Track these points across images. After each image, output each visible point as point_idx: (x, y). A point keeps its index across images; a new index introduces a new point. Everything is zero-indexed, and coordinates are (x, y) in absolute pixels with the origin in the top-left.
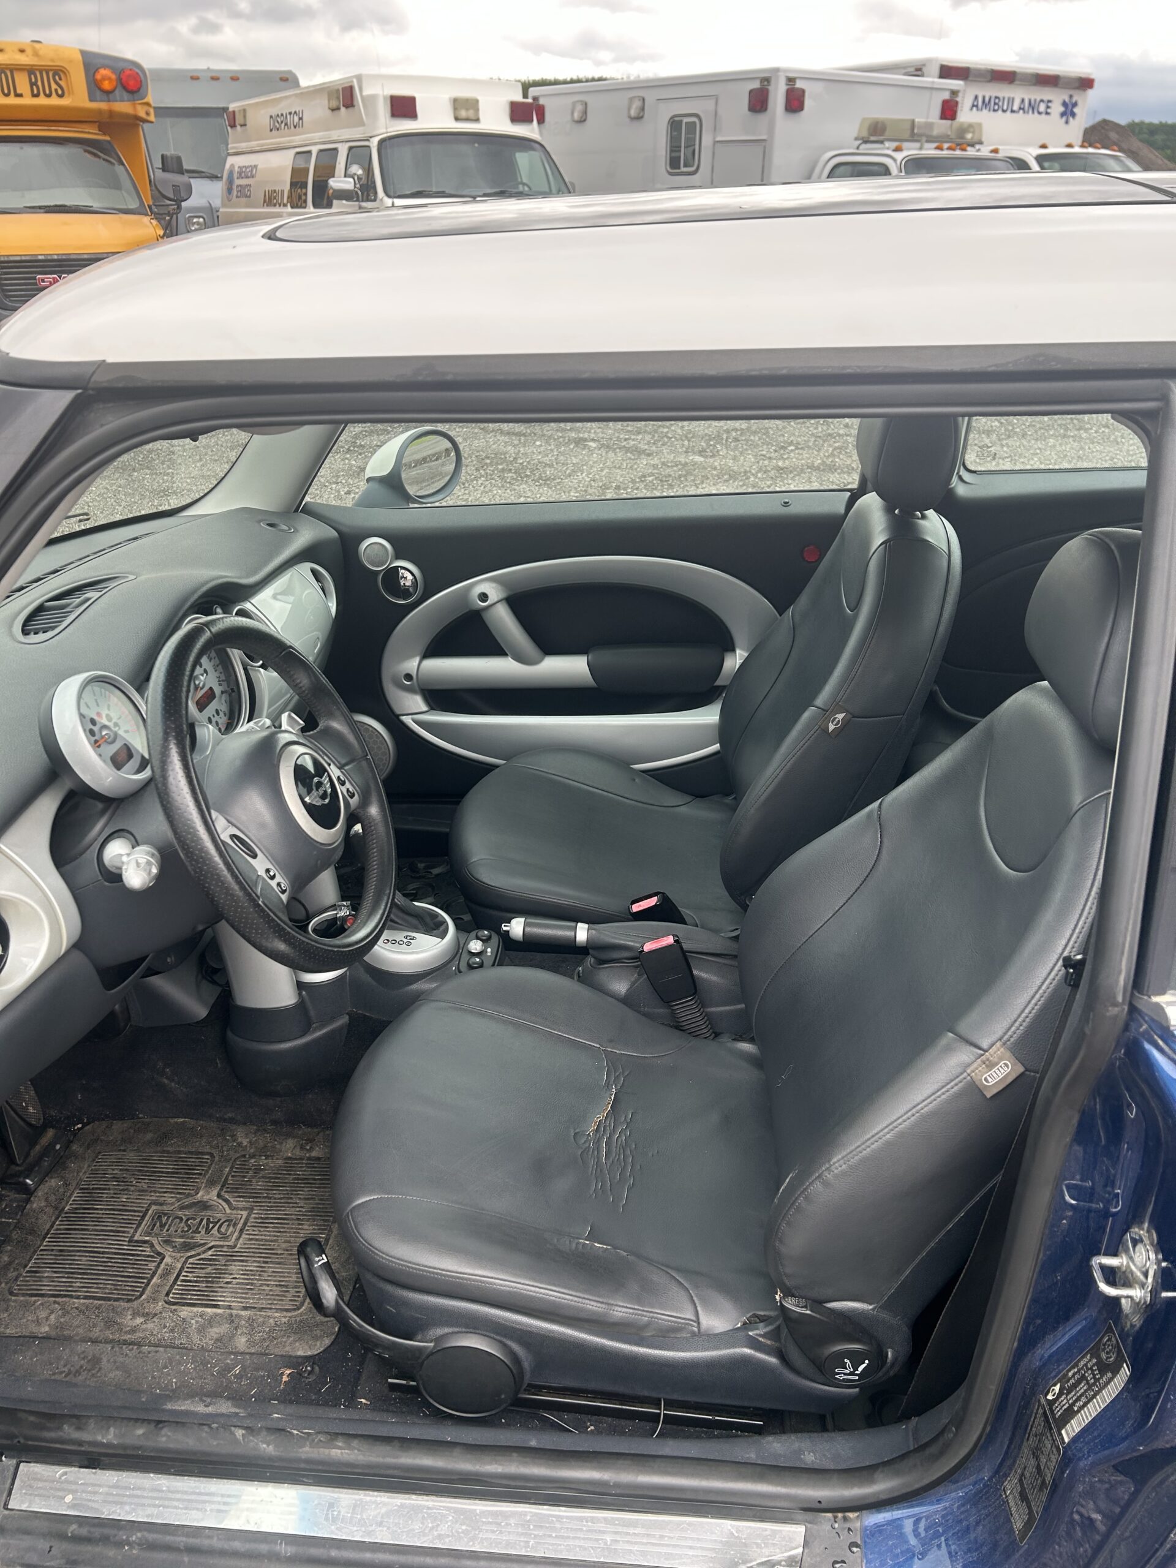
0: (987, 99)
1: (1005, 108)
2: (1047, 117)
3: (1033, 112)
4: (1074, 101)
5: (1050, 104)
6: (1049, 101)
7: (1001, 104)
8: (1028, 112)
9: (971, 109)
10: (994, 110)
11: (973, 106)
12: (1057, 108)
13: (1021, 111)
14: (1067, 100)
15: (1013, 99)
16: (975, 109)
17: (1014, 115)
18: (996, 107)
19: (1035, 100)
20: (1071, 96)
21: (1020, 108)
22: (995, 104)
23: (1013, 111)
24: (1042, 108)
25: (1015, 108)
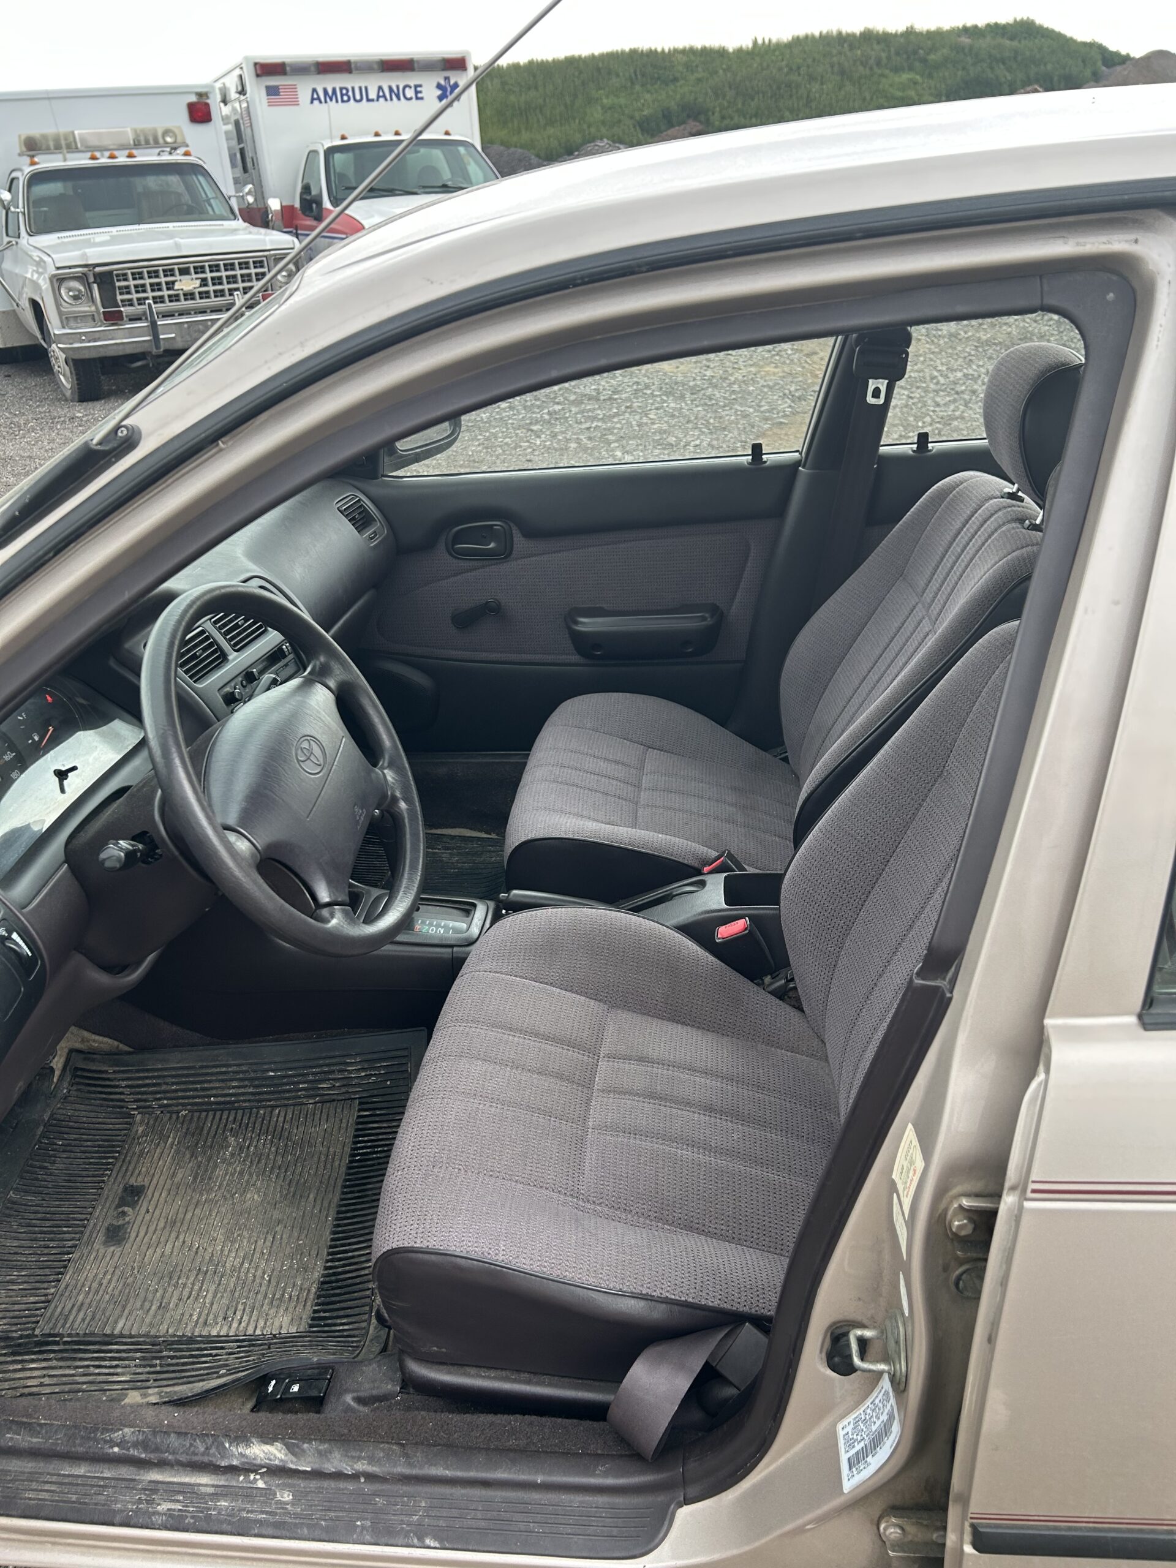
0: (330, 92)
1: (358, 97)
2: (419, 101)
3: (399, 98)
4: (452, 82)
5: (419, 89)
6: (416, 86)
7: (350, 93)
8: (391, 99)
9: (312, 102)
10: (343, 101)
11: (313, 100)
12: (430, 92)
13: (382, 100)
14: (442, 82)
15: (366, 88)
16: (316, 102)
17: (371, 103)
18: (345, 98)
19: (398, 87)
20: (447, 79)
21: (378, 97)
22: (342, 95)
23: (368, 100)
24: (410, 93)
25: (373, 95)
